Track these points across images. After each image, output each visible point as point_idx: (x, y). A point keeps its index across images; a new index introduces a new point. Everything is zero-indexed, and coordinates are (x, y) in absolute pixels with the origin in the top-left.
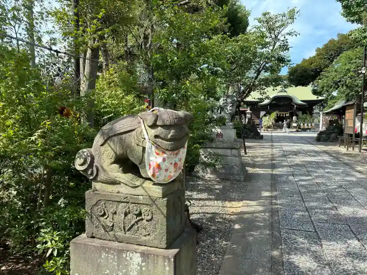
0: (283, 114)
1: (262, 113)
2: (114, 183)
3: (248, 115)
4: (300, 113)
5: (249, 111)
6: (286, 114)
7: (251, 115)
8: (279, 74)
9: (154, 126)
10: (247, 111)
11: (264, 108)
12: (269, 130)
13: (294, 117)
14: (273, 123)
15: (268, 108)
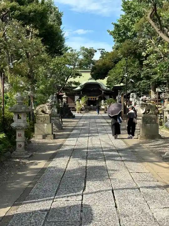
0: (93, 98)
1: (77, 98)
2: (41, 114)
3: (64, 100)
4: (108, 97)
5: (64, 96)
6: (95, 98)
7: (67, 100)
8: (92, 59)
9: (48, 106)
10: (63, 96)
11: (78, 93)
12: (82, 112)
13: (102, 101)
14: (85, 106)
15: (81, 92)
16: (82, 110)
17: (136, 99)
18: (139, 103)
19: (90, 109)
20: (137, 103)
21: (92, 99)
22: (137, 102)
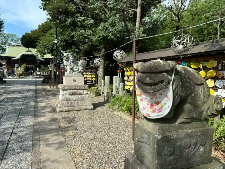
1: (16, 65)
4: (42, 66)
6: (32, 66)
10: (3, 64)
12: (21, 76)
13: (38, 68)
14: (23, 72)
15: (19, 62)
16: (21, 75)
17: (73, 62)
18: (77, 69)
19: (28, 75)
20: (75, 70)
21: (29, 67)
22: (75, 67)
